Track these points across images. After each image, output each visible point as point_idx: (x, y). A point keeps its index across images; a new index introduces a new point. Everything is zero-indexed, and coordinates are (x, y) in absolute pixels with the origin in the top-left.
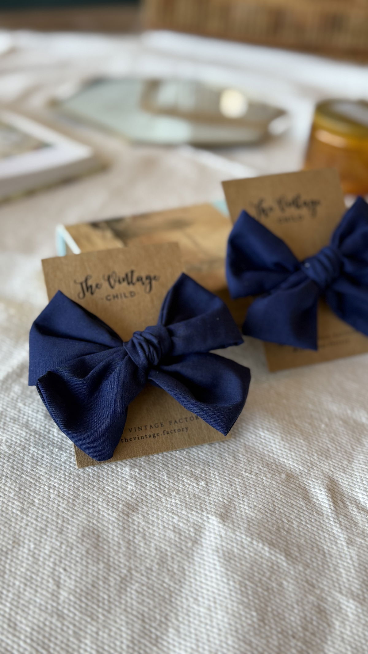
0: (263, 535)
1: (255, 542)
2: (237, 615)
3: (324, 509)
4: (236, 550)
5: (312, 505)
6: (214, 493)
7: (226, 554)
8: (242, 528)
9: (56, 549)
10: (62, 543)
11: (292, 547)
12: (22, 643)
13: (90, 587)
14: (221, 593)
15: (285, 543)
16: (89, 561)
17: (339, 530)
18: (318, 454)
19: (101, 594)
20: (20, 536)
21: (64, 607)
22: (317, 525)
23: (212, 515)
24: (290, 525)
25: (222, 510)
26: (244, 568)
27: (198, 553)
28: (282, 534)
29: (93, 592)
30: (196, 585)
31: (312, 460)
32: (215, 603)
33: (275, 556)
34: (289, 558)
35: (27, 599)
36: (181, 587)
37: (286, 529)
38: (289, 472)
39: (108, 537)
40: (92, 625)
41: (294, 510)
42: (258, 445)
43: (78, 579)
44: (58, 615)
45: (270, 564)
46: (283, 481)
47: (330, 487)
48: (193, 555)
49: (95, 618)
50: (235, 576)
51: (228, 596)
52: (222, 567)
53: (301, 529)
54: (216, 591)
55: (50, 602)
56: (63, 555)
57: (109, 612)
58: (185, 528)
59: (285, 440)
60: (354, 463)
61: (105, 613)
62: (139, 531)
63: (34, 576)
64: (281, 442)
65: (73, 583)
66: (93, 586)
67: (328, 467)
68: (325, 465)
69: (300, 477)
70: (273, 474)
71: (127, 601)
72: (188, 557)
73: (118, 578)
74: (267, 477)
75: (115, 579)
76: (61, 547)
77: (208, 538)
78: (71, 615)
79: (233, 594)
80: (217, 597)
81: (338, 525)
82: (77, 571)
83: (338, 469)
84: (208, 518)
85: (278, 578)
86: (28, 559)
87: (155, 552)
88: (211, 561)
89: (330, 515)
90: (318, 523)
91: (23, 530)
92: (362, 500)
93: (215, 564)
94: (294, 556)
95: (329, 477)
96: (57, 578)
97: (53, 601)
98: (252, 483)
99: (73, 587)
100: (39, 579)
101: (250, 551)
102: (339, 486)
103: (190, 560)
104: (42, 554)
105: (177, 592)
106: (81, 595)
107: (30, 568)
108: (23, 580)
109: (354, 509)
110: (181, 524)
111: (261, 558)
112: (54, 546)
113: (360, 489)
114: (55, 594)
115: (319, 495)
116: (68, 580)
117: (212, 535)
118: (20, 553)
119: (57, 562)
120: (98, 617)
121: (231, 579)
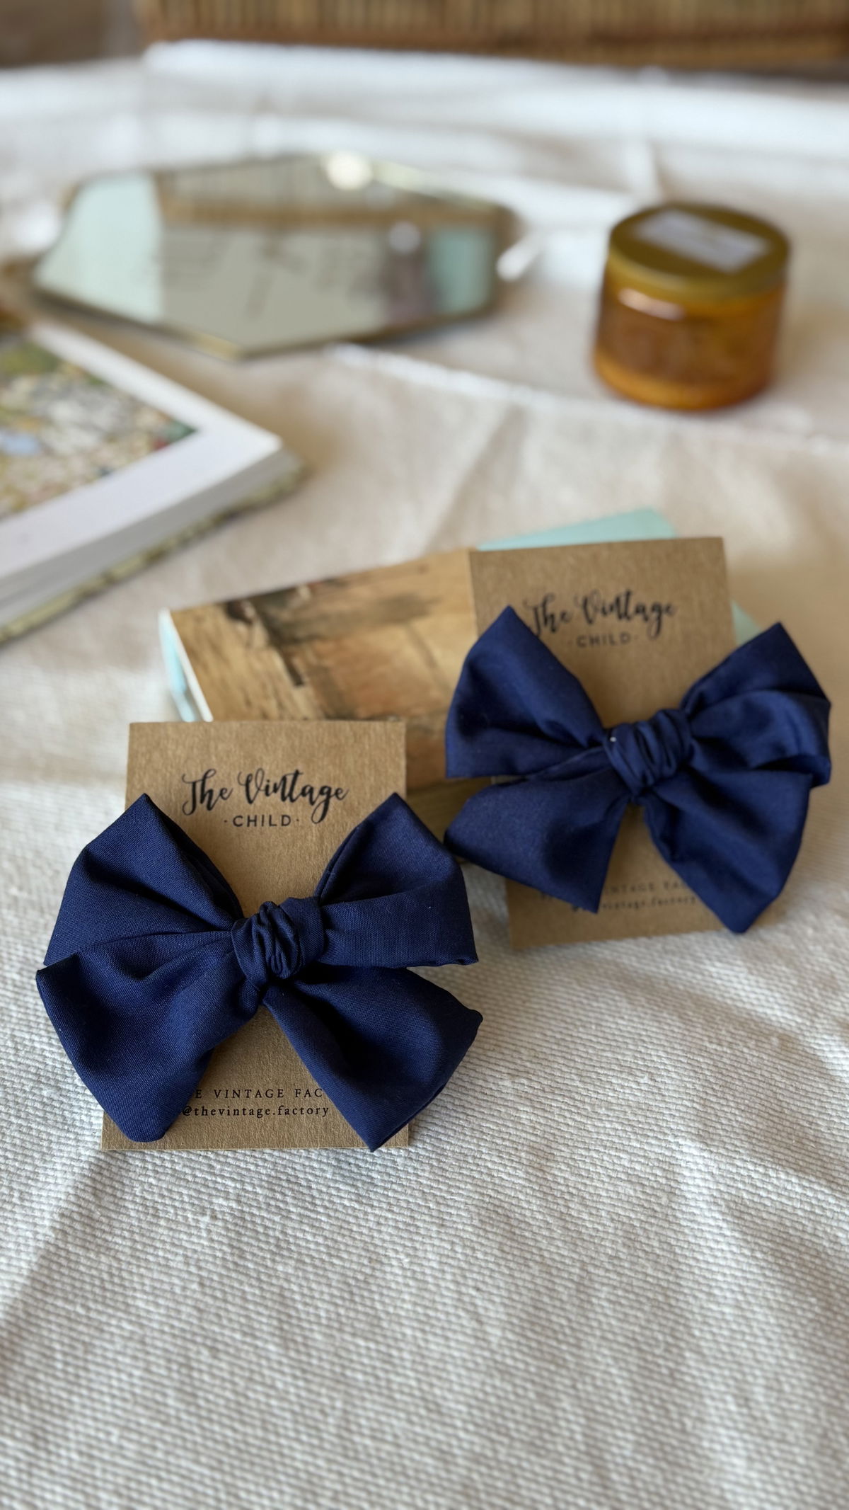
0: (779, 1156)
1: (771, 1173)
2: (787, 1308)
4: (745, 1195)
5: (838, 1085)
6: (671, 1094)
7: (732, 1205)
8: (741, 1150)
9: (448, 1256)
10: (453, 1243)
11: (833, 1167)
12: (462, 1434)
13: (531, 1310)
14: (748, 1276)
15: (819, 1163)
16: (512, 1265)
18: (819, 988)
19: (554, 1318)
20: (376, 1246)
21: (504, 1355)
23: (685, 1139)
24: (815, 1130)
25: (697, 1125)
26: (769, 1224)
27: (683, 1212)
28: (809, 1148)
29: (540, 1318)
30: (700, 1269)
31: (812, 1000)
32: (744, 1294)
33: (812, 1189)
34: (834, 1186)
35: (437, 1356)
36: (677, 1277)
37: (811, 1138)
38: (780, 1031)
39: (524, 1216)
40: (562, 1376)
41: (813, 1101)
42: (711, 990)
43: (507, 1301)
44: (500, 1371)
45: (808, 1207)
46: (779, 1050)
48: (675, 1216)
49: (561, 1362)
50: (760, 1242)
51: (761, 1279)
52: (733, 1230)
53: (834, 1132)
54: (739, 1274)
55: (477, 1351)
56: (463, 1265)
57: (579, 1348)
58: (645, 1172)
59: (754, 972)
61: (574, 1350)
62: (571, 1194)
63: (431, 1313)
64: (750, 977)
65: (501, 1309)
66: (536, 1308)
68: (835, 1006)
69: (801, 1038)
70: (757, 1040)
71: (600, 1322)
73: (570, 1285)
74: (749, 1048)
75: (566, 1287)
76: (454, 1251)
77: (690, 1182)
78: (521, 1366)
79: (768, 1273)
80: (744, 1283)
82: (498, 1288)
84: (678, 1144)
85: (828, 1230)
86: (408, 1286)
87: (612, 1225)
88: (712, 1222)
91: (375, 1234)
93: (721, 1228)
94: (840, 1182)
96: (471, 1308)
97: (482, 1348)
98: (728, 1062)
99: (504, 1317)
100: (442, 1317)
101: (769, 1192)
103: (675, 1227)
104: (428, 1271)
105: (673, 1287)
106: (523, 1328)
107: (419, 1301)
108: (415, 1324)
110: (638, 1167)
111: (790, 1198)
112: (441, 1251)
114: (480, 1335)
116: (490, 1306)
117: (697, 1175)
118: (389, 1277)
119: (460, 1280)
120: (565, 1360)
121: (757, 1248)
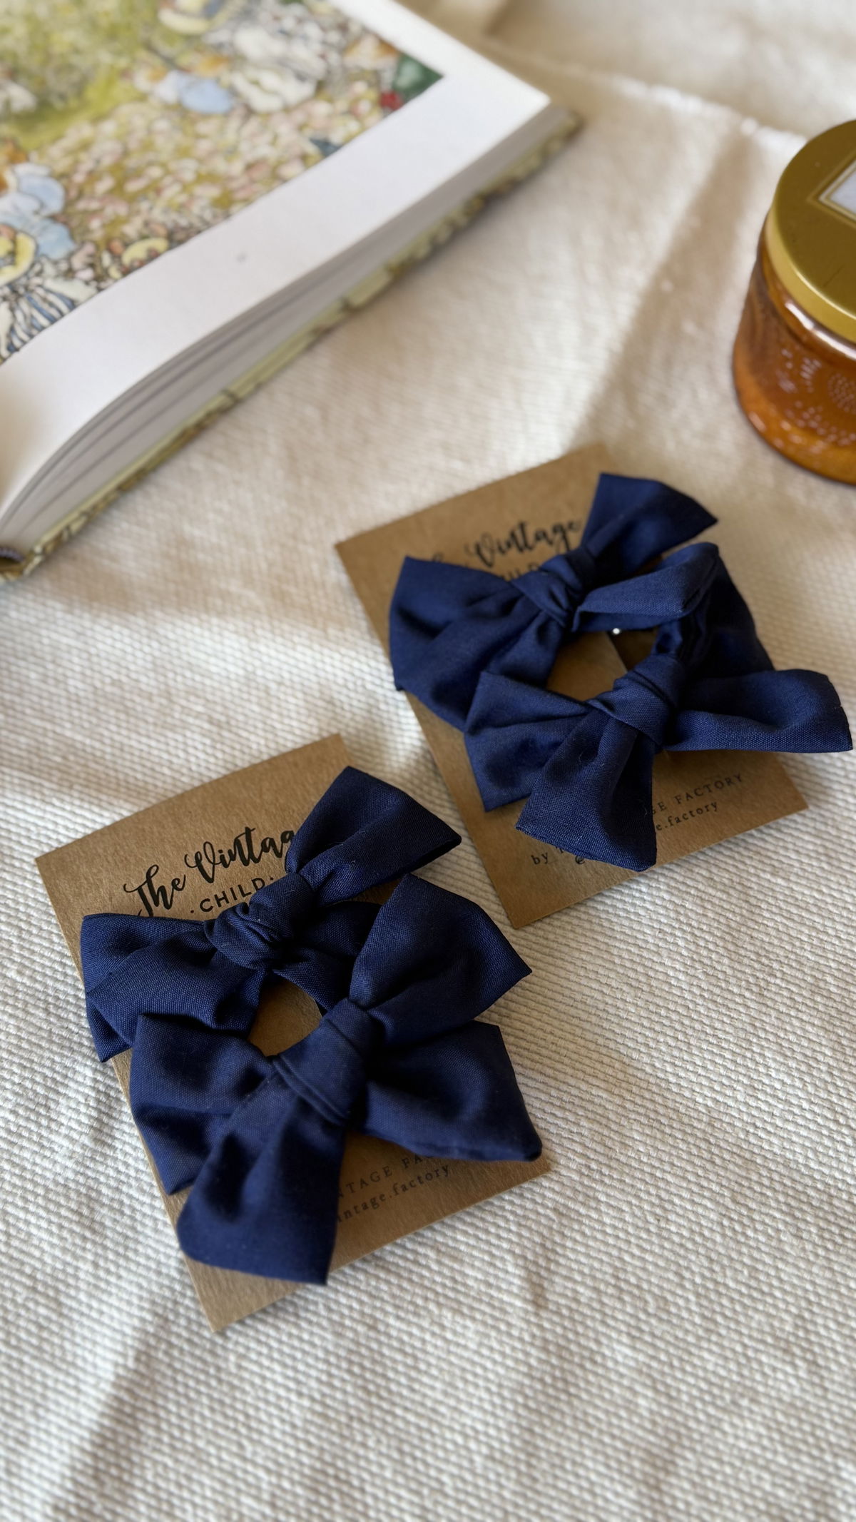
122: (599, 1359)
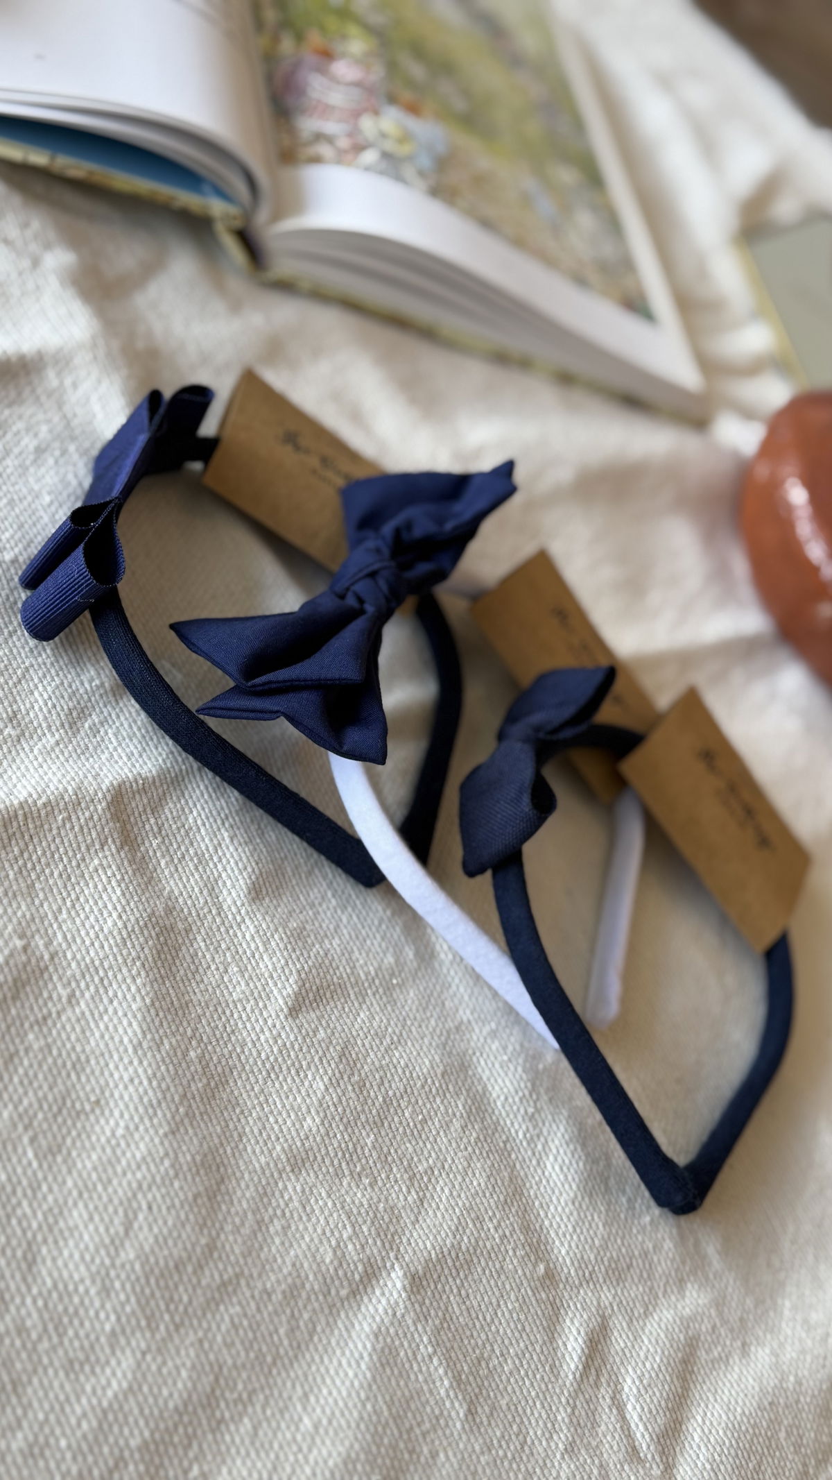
0: (453, 1355)
1: (435, 1360)
2: (350, 1466)
3: (565, 1367)
4: (402, 1354)
5: (551, 1349)
6: (424, 1225)
7: (387, 1351)
8: (430, 1321)
9: (154, 1160)
10: (167, 1154)
11: (483, 1404)
13: (171, 1264)
14: (346, 1413)
15: (477, 1390)
16: (191, 1217)
17: (567, 1420)
18: (610, 1265)
19: (181, 1289)
21: (118, 1276)
22: (540, 1388)
23: (401, 1268)
24: (500, 1363)
25: (419, 1268)
26: (399, 1394)
27: (347, 1316)
28: (481, 1372)
29: (172, 1277)
30: (318, 1370)
31: (596, 1268)
32: (330, 1422)
33: (452, 1402)
34: (470, 1418)
35: (71, 1223)
36: (296, 1357)
37: (491, 1366)
38: (552, 1266)
39: (235, 1192)
40: (143, 1336)
41: (521, 1341)
42: (533, 1182)
43: (161, 1239)
44: (104, 1285)
45: (437, 1412)
46: (535, 1277)
47: (595, 1336)
48: (339, 1314)
49: (153, 1325)
50: (380, 1399)
51: (353, 1425)
52: (369, 1369)
53: (512, 1380)
54: (341, 1405)
55: (103, 1252)
56: (158, 1179)
57: (177, 1329)
58: (352, 1258)
59: (577, 1204)
60: (650, 1318)
61: (172, 1328)
62: (284, 1214)
63: (100, 1188)
64: (570, 1204)
65: (151, 1240)
66: (176, 1267)
67: (610, 1298)
68: (610, 1291)
69: (561, 1286)
70: (526, 1253)
71: (210, 1329)
72: (331, 1312)
73: (217, 1276)
74: (515, 1252)
75: (213, 1276)
76: (162, 1160)
77: (374, 1301)
78: (122, 1297)
79: (362, 1426)
80: (337, 1413)
81: (569, 1410)
82: (165, 1223)
83: (623, 1312)
84: (393, 1266)
85: (437, 1442)
86: (104, 1150)
87: (290, 1268)
88: (360, 1346)
89: (568, 1383)
90: (543, 1386)
92: (626, 1389)
93: (362, 1358)
94: (478, 1420)
95: (603, 1317)
96: (131, 1215)
97: (108, 1254)
98: (489, 1247)
99: (147, 1248)
100: (105, 1199)
101: (420, 1370)
102: (609, 1342)
103: (331, 1320)
104: (129, 1155)
105: (286, 1361)
106: (152, 1271)
107: (100, 1169)
108: (80, 1183)
109: (607, 1397)
110: (350, 1247)
111: (431, 1392)
112: (153, 1151)
113: (634, 1369)
114: (117, 1242)
115: (572, 1338)
116: (146, 1229)
117: (384, 1302)
118: (97, 1128)
119: (145, 1186)
120: (158, 1327)
121: (373, 1400)
122: (302, 1074)
